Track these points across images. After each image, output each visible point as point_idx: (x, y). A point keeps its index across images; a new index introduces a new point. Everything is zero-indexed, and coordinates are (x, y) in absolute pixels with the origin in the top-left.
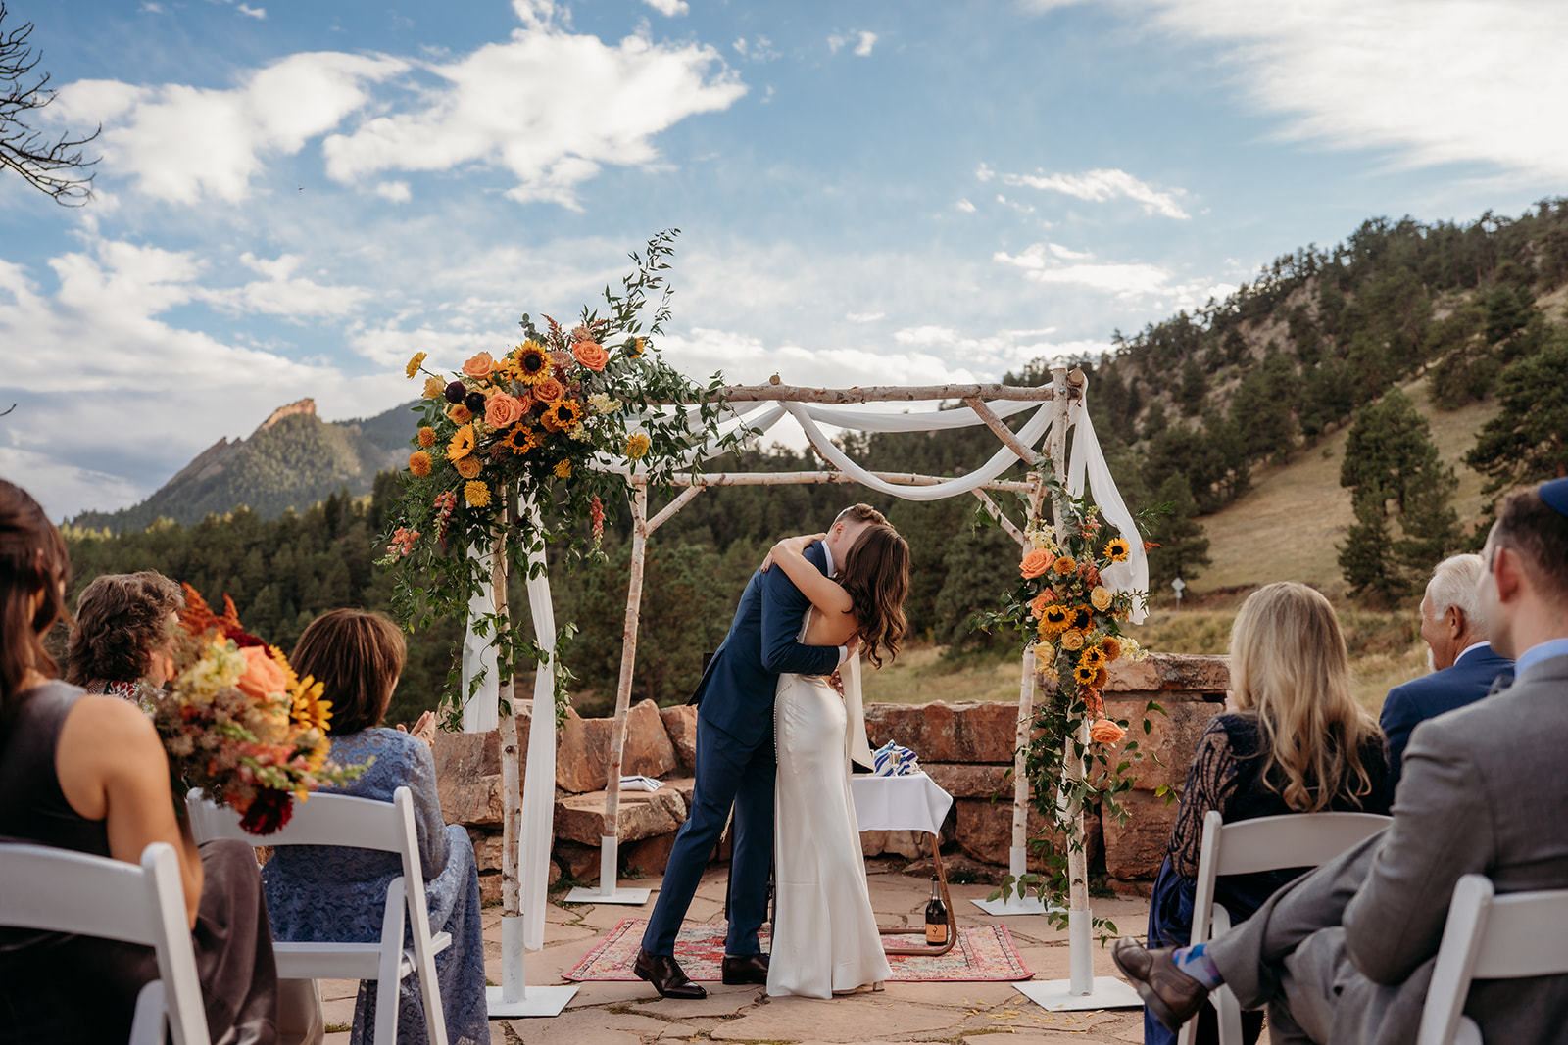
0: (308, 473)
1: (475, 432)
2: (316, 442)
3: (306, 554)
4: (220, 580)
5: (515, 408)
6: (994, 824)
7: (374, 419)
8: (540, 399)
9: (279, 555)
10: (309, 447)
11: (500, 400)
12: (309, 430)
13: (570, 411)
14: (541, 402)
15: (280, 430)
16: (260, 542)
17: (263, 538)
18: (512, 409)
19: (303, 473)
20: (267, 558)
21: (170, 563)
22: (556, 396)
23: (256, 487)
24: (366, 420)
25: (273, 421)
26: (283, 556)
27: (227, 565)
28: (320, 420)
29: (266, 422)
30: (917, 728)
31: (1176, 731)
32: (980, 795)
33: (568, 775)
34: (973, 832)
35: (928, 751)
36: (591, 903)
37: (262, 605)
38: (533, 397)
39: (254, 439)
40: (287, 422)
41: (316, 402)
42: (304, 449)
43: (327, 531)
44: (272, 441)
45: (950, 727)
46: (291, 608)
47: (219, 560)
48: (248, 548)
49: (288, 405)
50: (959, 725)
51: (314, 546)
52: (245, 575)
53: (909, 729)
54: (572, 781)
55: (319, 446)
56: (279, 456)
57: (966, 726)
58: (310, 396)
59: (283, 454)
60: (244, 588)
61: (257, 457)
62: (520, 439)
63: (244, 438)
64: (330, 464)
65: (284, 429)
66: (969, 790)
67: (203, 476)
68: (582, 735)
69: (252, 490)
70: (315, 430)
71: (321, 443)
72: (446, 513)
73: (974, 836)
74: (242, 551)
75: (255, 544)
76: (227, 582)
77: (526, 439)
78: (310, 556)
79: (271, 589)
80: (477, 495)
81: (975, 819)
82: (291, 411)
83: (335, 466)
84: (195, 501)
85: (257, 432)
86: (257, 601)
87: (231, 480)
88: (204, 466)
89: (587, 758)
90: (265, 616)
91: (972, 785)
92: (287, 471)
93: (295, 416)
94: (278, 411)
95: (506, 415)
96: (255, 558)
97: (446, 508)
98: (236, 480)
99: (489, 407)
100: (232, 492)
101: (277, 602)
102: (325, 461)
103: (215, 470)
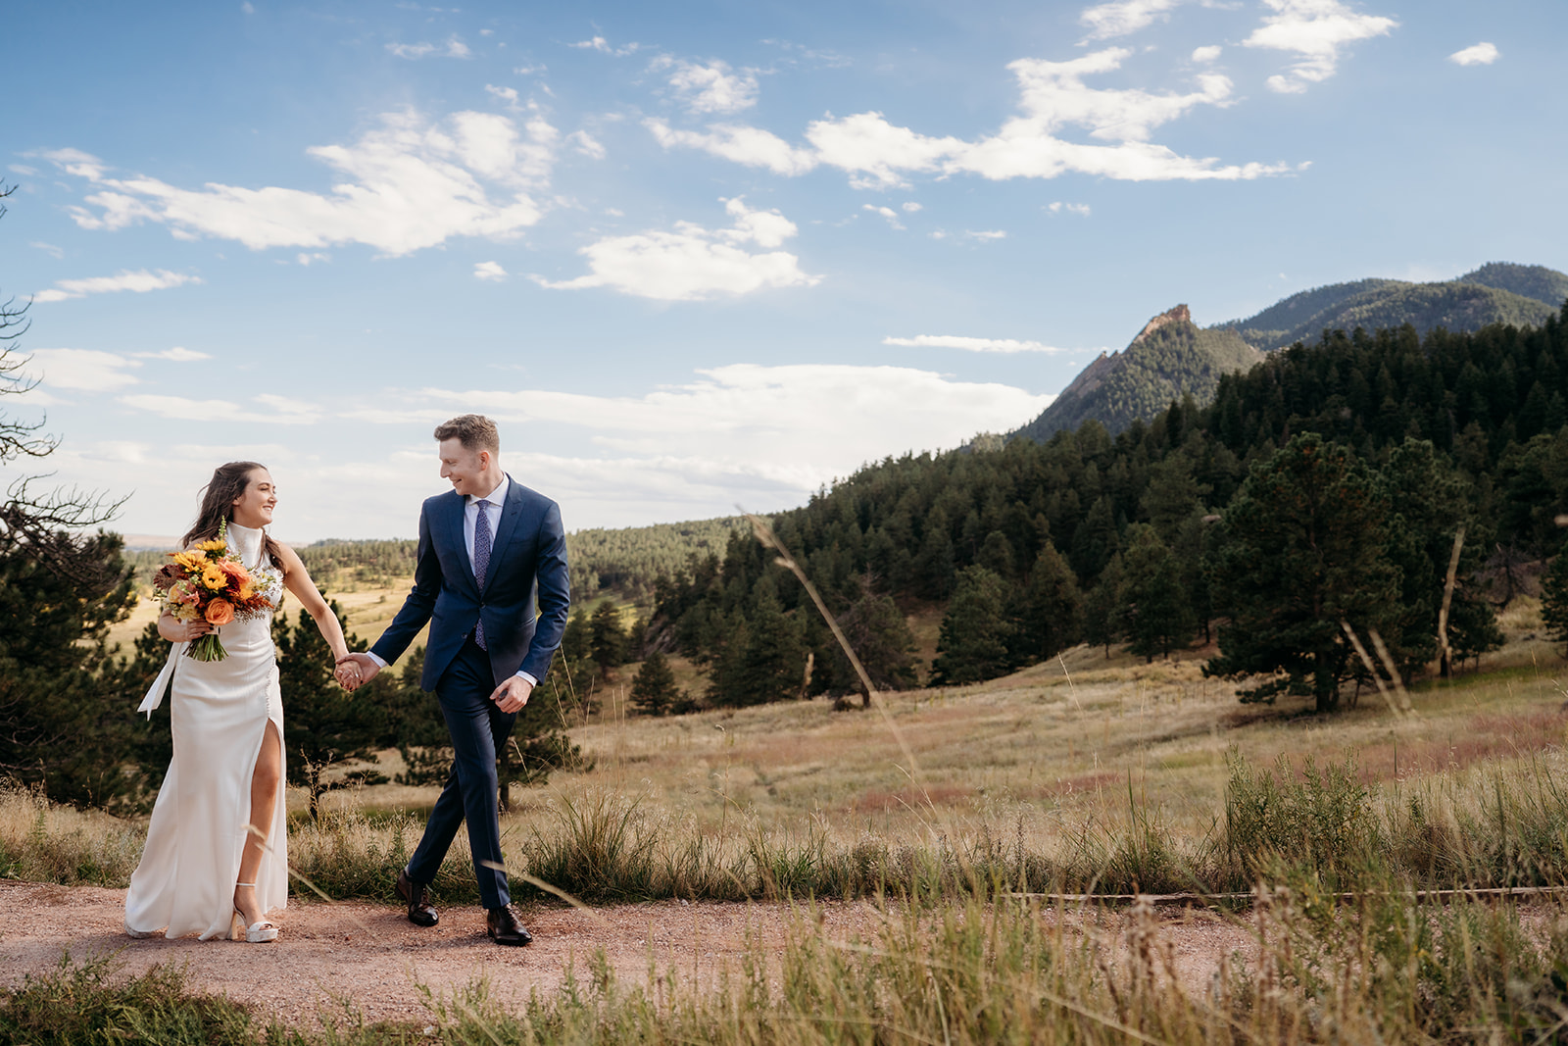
0: (1184, 381)
2: (1191, 349)
3: (1141, 465)
4: (1057, 493)
7: (1254, 317)
9: (1114, 467)
10: (1184, 355)
12: (1184, 337)
15: (1155, 340)
16: (1101, 454)
17: (1103, 450)
19: (1179, 381)
20: (1104, 469)
21: (1015, 479)
23: (1133, 399)
24: (1245, 321)
25: (1148, 331)
26: (1118, 467)
27: (1066, 479)
28: (1195, 327)
29: (1141, 333)
37: (1096, 517)
39: (1130, 351)
40: (1163, 333)
41: (1189, 308)
42: (1180, 357)
43: (1167, 440)
44: (1147, 352)
46: (1124, 519)
47: (1060, 474)
48: (1085, 461)
49: (1163, 314)
51: (1150, 456)
52: (1082, 488)
55: (1194, 354)
56: (1156, 366)
58: (1184, 302)
59: (1158, 363)
60: (1081, 501)
61: (1133, 369)
63: (1121, 352)
65: (1160, 339)
67: (1082, 395)
69: (1130, 402)
70: (1191, 337)
71: (1196, 350)
74: (1081, 465)
75: (1094, 457)
76: (1064, 495)
78: (1145, 466)
79: (1104, 501)
82: (1165, 320)
83: (1212, 372)
84: (1076, 417)
85: (1132, 344)
86: (1090, 512)
87: (1109, 394)
88: (1085, 381)
90: (1098, 527)
92: (1164, 382)
93: (1170, 325)
94: (1152, 321)
96: (1092, 469)
98: (1114, 394)
100: (1110, 406)
101: (1110, 513)
102: (1200, 368)
103: (1094, 385)
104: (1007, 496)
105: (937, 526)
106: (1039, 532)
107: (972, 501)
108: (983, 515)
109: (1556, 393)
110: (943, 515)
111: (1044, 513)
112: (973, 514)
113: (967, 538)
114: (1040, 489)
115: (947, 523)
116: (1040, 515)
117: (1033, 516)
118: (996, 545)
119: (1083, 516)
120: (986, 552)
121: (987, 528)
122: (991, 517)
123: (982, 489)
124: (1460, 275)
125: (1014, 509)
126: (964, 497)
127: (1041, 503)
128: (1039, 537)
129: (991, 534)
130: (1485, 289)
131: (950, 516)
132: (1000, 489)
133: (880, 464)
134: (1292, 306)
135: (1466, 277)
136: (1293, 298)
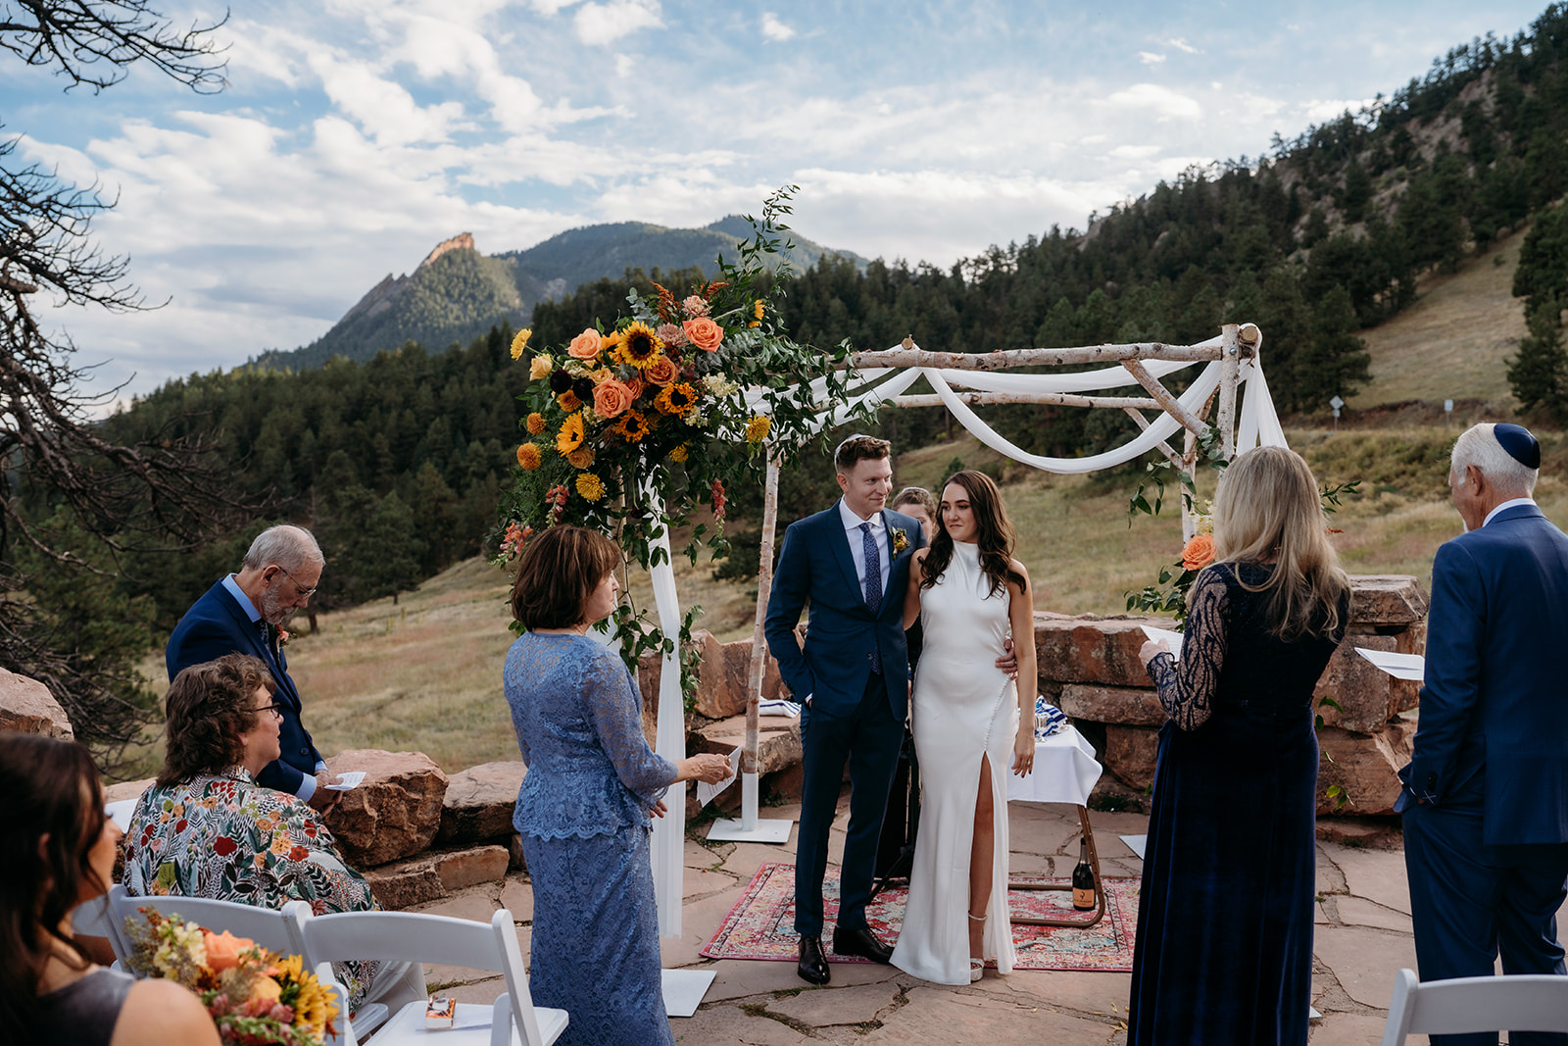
0: (470, 306)
1: (584, 420)
2: (476, 276)
3: (473, 386)
4: (394, 413)
5: (625, 395)
6: (1145, 751)
7: (530, 250)
8: (652, 381)
9: (447, 388)
10: (470, 281)
11: (608, 387)
12: (469, 263)
13: (684, 396)
14: (653, 384)
15: (442, 265)
16: (430, 376)
17: (431, 372)
18: (622, 397)
19: (465, 306)
20: (437, 391)
21: (348, 398)
22: (668, 378)
23: (423, 321)
24: (523, 252)
25: (435, 257)
26: (451, 388)
27: (400, 399)
28: (479, 254)
29: (428, 257)
30: (1065, 649)
31: (1344, 667)
32: (1132, 722)
33: (709, 702)
34: (1123, 758)
35: (1076, 672)
36: (733, 842)
37: (435, 436)
38: (644, 380)
39: (418, 275)
40: (448, 257)
41: (473, 236)
42: (465, 283)
43: (490, 363)
44: (435, 276)
45: (1101, 649)
46: (462, 438)
47: (392, 395)
48: (419, 381)
49: (448, 240)
50: (1109, 648)
51: (479, 378)
52: (417, 408)
53: (1057, 650)
54: (712, 707)
55: (479, 280)
56: (443, 291)
57: (1118, 650)
59: (446, 288)
60: (417, 420)
61: (422, 292)
62: (632, 426)
63: (409, 274)
64: (491, 297)
65: (446, 263)
66: (1120, 716)
67: (373, 313)
68: (722, 660)
69: (420, 325)
70: (475, 264)
71: (481, 276)
72: (558, 508)
73: (1124, 762)
74: (413, 385)
75: (424, 378)
76: (401, 415)
77: (639, 426)
78: (476, 388)
79: (442, 422)
80: (591, 488)
81: (1126, 746)
82: (451, 246)
83: (496, 299)
84: (367, 337)
85: (420, 268)
86: (429, 432)
87: (399, 315)
88: (373, 303)
89: (727, 683)
90: (438, 446)
91: (1122, 711)
92: (451, 305)
93: (455, 251)
94: (438, 246)
95: (615, 403)
96: (425, 390)
97: (558, 504)
98: (404, 315)
99: (598, 394)
100: (401, 327)
101: (448, 433)
102: (486, 294)
103: (384, 306)
104: (342, 416)
105: (272, 446)
106: (379, 451)
107: (305, 420)
108: (321, 434)
109: (821, 332)
110: (277, 433)
111: (383, 433)
112: (309, 434)
113: (306, 458)
114: (376, 409)
115: (281, 443)
116: (379, 435)
117: (372, 435)
118: (339, 464)
119: (420, 436)
120: (330, 472)
121: (325, 448)
122: (329, 437)
123: (314, 408)
124: (707, 224)
125: (352, 429)
126: (295, 417)
127: (379, 423)
128: (380, 456)
129: (333, 454)
130: (728, 237)
131: (282, 435)
132: (335, 408)
133: (185, 381)
134: (564, 241)
135: (711, 226)
136: (565, 233)
